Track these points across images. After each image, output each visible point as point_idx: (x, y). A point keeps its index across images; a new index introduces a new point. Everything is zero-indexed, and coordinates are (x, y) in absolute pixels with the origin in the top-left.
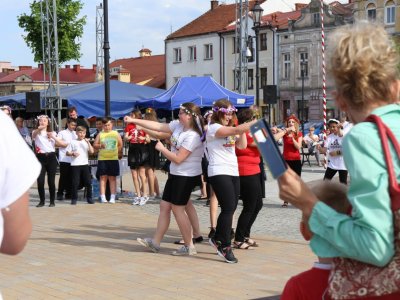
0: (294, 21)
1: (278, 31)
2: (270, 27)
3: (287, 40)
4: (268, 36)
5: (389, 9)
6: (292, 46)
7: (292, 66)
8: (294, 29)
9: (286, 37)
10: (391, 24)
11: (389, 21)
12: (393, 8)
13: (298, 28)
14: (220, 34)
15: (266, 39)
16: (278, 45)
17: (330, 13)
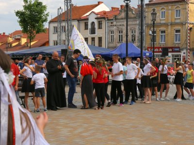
0: (116, 16)
1: (108, 20)
2: (104, 18)
3: (112, 24)
4: (103, 22)
5: (162, 12)
6: (115, 27)
7: (115, 37)
8: (116, 19)
9: (112, 23)
10: (163, 18)
11: (162, 17)
12: (164, 12)
13: (118, 19)
14: (78, 21)
15: (101, 24)
16: (108, 27)
17: (134, 12)
